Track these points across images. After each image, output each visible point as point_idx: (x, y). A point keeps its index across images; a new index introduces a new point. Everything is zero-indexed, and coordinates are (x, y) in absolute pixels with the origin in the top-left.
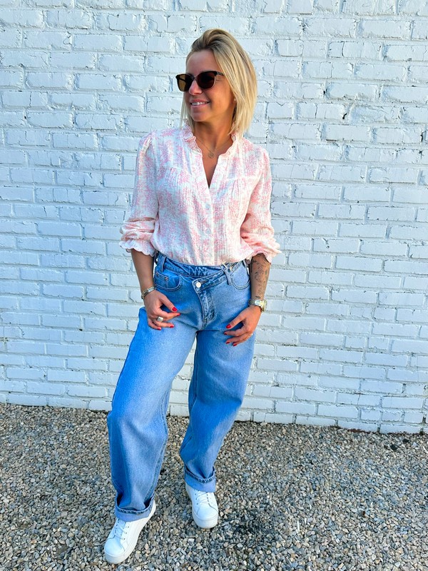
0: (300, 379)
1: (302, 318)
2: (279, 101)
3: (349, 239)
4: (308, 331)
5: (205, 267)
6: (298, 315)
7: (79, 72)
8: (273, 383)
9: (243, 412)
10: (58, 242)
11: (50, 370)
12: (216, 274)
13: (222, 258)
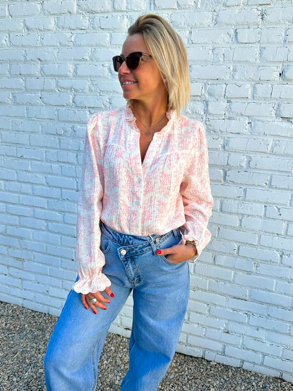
0: (247, 330)
1: (253, 276)
2: (237, 83)
4: (258, 288)
5: (132, 236)
6: (249, 273)
7: (78, 63)
8: (224, 330)
9: (196, 349)
10: (60, 192)
11: (51, 287)
12: (142, 244)
13: (149, 228)
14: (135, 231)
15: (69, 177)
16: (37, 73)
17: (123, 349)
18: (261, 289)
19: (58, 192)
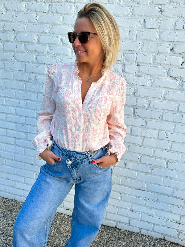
0: (144, 209)
1: (149, 175)
2: (144, 53)
3: (180, 134)
4: (152, 183)
5: (75, 152)
6: (147, 173)
7: (40, 34)
8: (130, 209)
9: (112, 222)
10: (25, 119)
11: (17, 182)
12: (82, 157)
13: (87, 146)
14: (77, 148)
15: (31, 109)
16: (11, 39)
17: (64, 222)
18: (154, 184)
19: (23, 119)
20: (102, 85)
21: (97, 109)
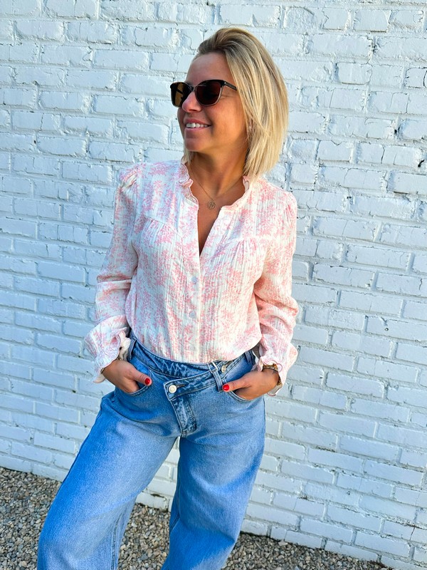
0: (334, 494)
1: (345, 417)
2: (335, 139)
3: (416, 323)
4: (352, 434)
5: (185, 364)
6: (340, 412)
7: (98, 93)
8: (300, 495)
9: (258, 524)
10: (59, 286)
11: (37, 433)
12: (200, 376)
13: (211, 353)
14: (190, 356)
15: (75, 264)
16: (31, 103)
17: (149, 526)
18: (356, 435)
19: (56, 287)
20: (244, 212)
21: (234, 267)
